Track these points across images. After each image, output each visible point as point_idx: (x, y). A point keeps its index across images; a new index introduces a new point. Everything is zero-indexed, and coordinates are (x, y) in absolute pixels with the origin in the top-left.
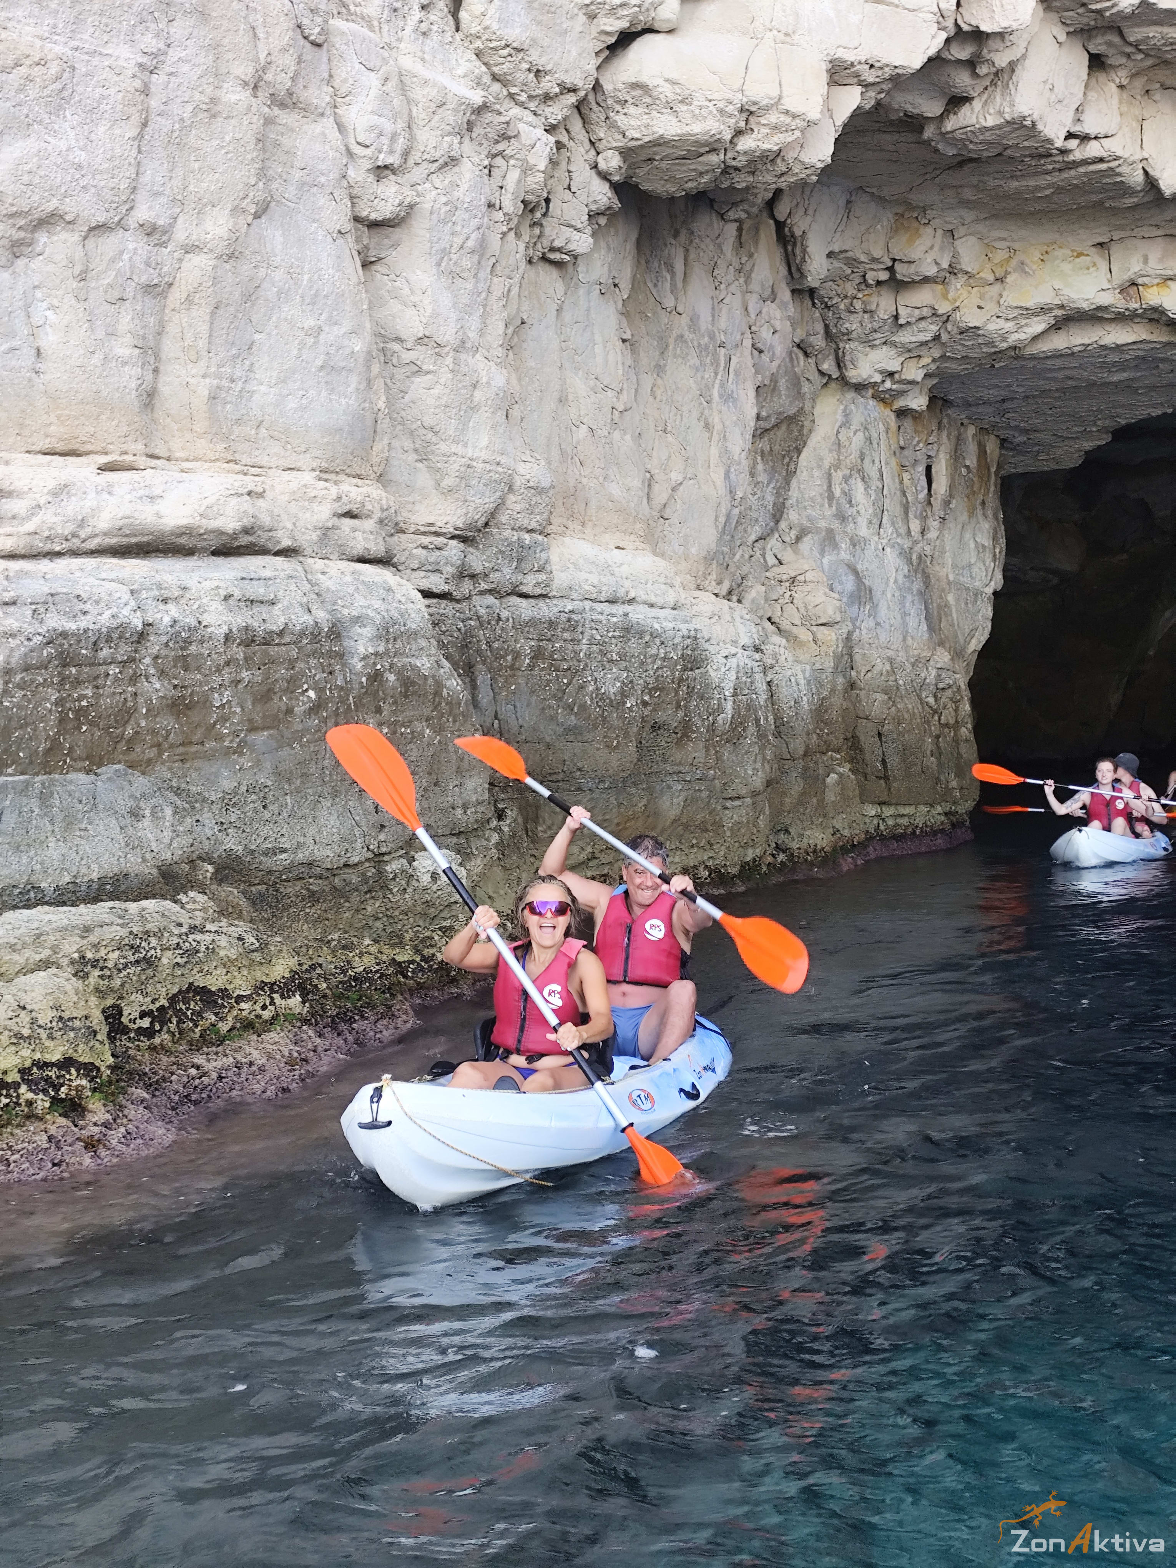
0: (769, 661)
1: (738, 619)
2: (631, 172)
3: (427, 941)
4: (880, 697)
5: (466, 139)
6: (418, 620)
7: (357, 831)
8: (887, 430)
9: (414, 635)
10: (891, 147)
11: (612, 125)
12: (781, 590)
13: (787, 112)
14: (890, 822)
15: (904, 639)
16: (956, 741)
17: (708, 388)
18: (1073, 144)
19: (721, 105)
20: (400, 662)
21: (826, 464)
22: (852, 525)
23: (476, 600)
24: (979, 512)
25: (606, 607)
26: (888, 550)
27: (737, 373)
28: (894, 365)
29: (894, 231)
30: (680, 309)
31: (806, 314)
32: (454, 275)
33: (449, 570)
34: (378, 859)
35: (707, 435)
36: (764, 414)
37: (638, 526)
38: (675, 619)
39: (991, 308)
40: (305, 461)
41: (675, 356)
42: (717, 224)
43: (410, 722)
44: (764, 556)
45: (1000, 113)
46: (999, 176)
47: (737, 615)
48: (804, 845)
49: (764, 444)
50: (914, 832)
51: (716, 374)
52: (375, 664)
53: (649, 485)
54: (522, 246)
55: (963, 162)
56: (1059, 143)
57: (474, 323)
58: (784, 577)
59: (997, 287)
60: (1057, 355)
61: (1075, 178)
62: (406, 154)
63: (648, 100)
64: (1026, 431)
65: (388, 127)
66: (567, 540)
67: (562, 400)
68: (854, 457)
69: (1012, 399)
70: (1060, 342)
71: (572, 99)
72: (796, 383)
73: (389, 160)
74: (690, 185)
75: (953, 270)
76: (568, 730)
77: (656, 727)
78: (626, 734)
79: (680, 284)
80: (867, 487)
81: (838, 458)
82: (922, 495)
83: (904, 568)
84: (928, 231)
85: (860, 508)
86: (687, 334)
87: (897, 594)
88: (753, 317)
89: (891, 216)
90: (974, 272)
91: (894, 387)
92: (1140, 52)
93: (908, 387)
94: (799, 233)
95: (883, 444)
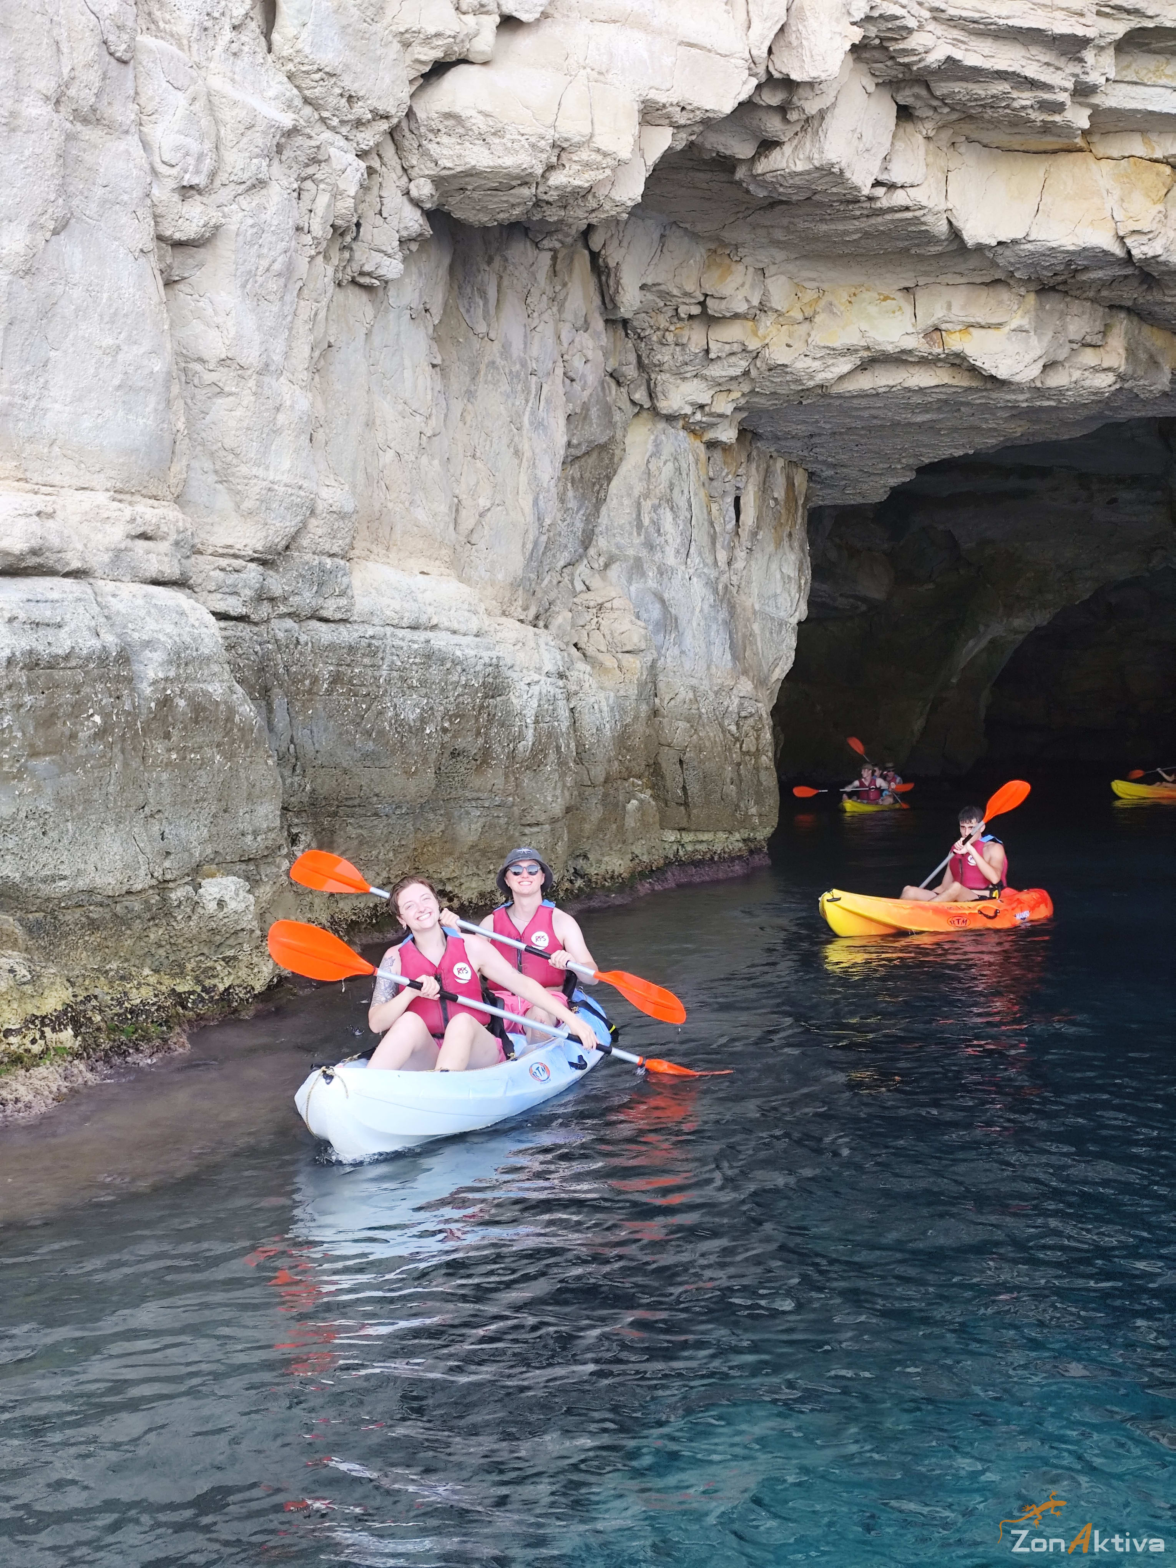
0: (573, 688)
1: (543, 646)
2: (443, 200)
3: (210, 972)
4: (682, 725)
5: (276, 162)
6: (211, 645)
7: (141, 858)
8: (697, 461)
9: (207, 660)
10: (705, 186)
11: (425, 154)
12: (587, 617)
13: (598, 151)
14: (690, 848)
15: (709, 668)
16: (757, 768)
17: (519, 416)
18: (880, 191)
19: (533, 140)
20: (190, 687)
21: (636, 493)
22: (659, 555)
23: (275, 623)
24: (786, 543)
25: (408, 634)
26: (695, 579)
27: (548, 401)
28: (704, 398)
29: (708, 266)
30: (492, 335)
31: (619, 344)
32: (259, 298)
33: (248, 593)
34: (163, 886)
35: (516, 461)
36: (575, 441)
37: (444, 552)
38: (477, 647)
39: (799, 347)
40: (99, 481)
41: (486, 382)
42: (531, 252)
43: (201, 748)
44: (572, 582)
45: (810, 159)
46: (810, 218)
47: (542, 642)
48: (602, 871)
49: (574, 471)
50: (712, 858)
51: (527, 401)
52: (165, 689)
53: (457, 511)
54: (330, 271)
55: (773, 204)
56: (866, 191)
57: (278, 346)
58: (592, 604)
59: (806, 326)
60: (863, 395)
61: (882, 224)
62: (213, 175)
63: (461, 131)
64: (834, 466)
65: (195, 147)
66: (370, 565)
67: (369, 424)
68: (663, 487)
69: (820, 435)
70: (866, 382)
71: (384, 126)
72: (607, 412)
73: (195, 181)
74: (502, 216)
75: (763, 308)
76: (366, 756)
77: (454, 754)
78: (425, 761)
79: (492, 311)
80: (676, 517)
81: (648, 488)
82: (730, 526)
83: (710, 598)
84: (740, 269)
85: (668, 537)
86: (499, 360)
87: (702, 623)
88: (565, 346)
89: (704, 252)
90: (784, 311)
91: (704, 419)
92: (947, 106)
93: (718, 420)
94: (612, 264)
95: (693, 475)
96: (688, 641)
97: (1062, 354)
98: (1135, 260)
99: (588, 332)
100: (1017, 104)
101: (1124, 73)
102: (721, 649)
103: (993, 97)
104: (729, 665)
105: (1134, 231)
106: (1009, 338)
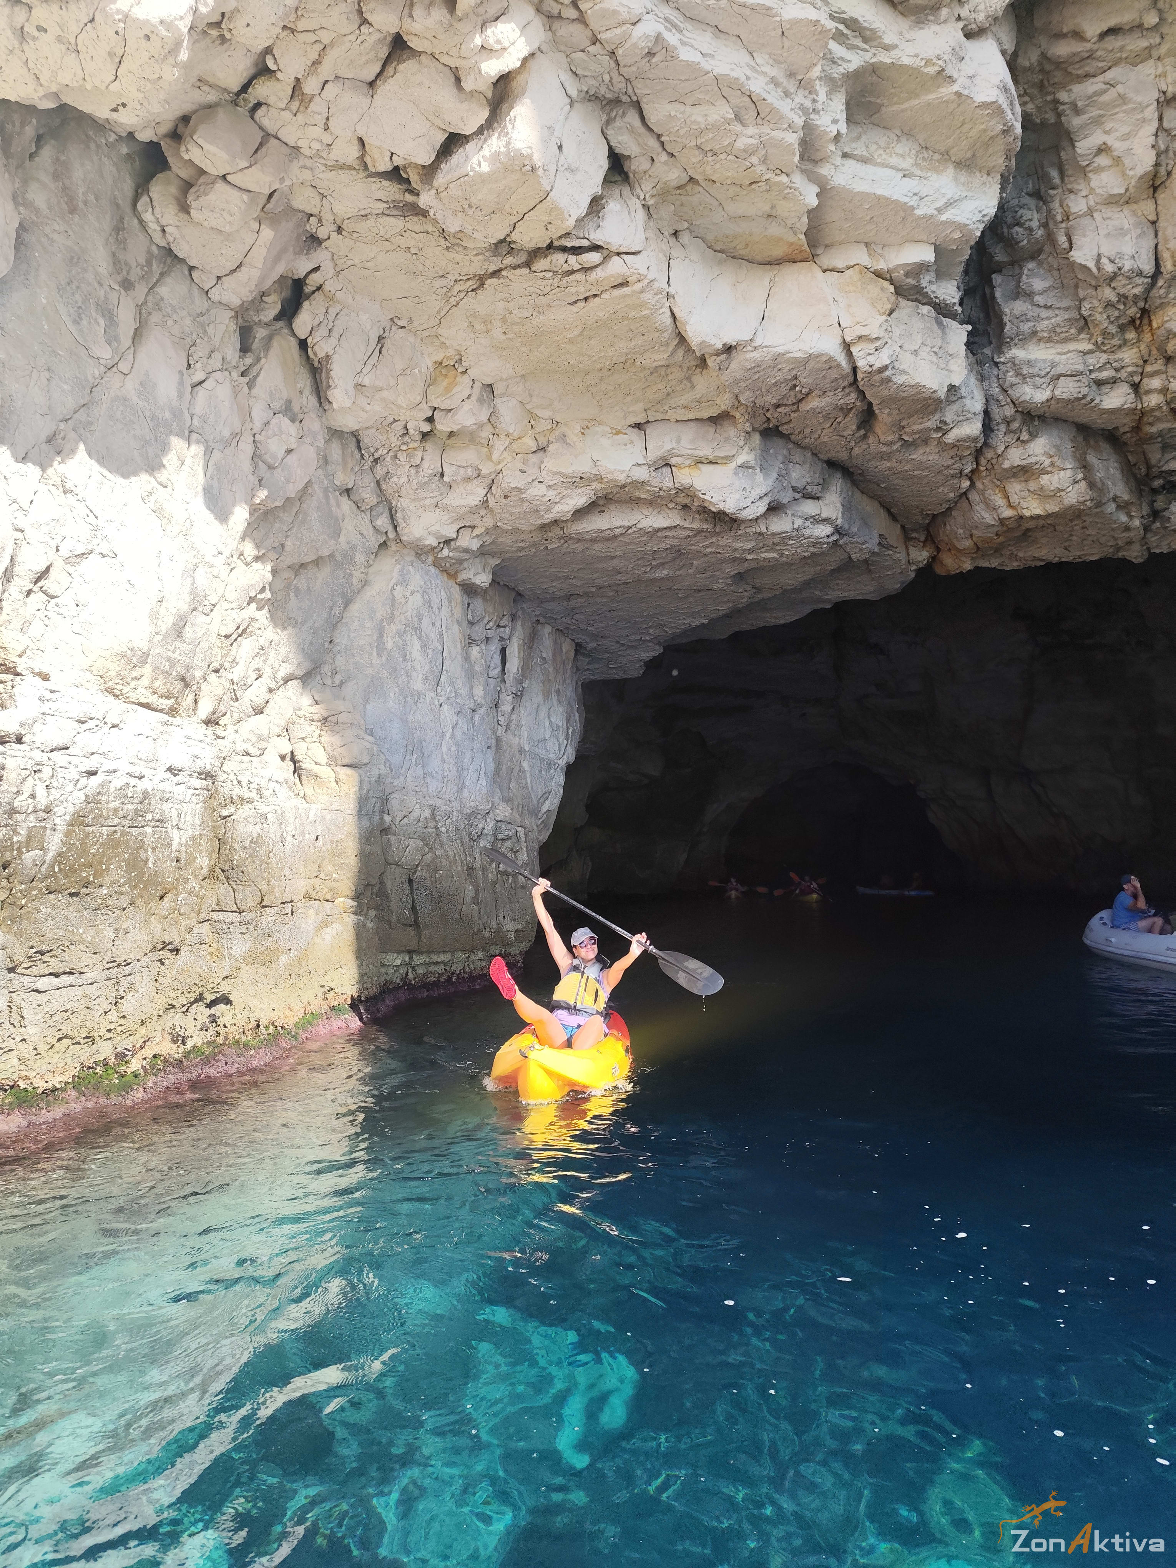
4: (414, 843)
8: (451, 601)
12: (310, 729)
14: (421, 971)
15: (460, 791)
16: (514, 887)
18: (595, 258)
21: (379, 616)
22: (404, 678)
24: (554, 698)
26: (445, 707)
27: (221, 470)
28: (449, 531)
29: (433, 378)
30: (123, 368)
31: (352, 462)
42: (198, 299)
45: (496, 156)
50: (449, 979)
58: (318, 717)
59: (540, 455)
60: (602, 539)
61: (601, 309)
64: (594, 636)
68: (410, 615)
69: (575, 595)
70: (603, 522)
75: (495, 430)
79: (125, 340)
80: (424, 646)
81: (392, 613)
82: (496, 672)
83: (463, 726)
84: (466, 380)
85: (415, 663)
86: (135, 399)
87: (453, 748)
88: (258, 425)
89: (430, 364)
90: (516, 435)
91: (451, 554)
92: (664, 149)
93: (465, 556)
94: (321, 354)
95: (445, 611)
96: (434, 764)
97: (786, 497)
98: (859, 378)
99: (293, 421)
100: (741, 143)
101: (854, 145)
102: (476, 775)
103: (715, 127)
104: (484, 791)
105: (860, 337)
106: (736, 474)
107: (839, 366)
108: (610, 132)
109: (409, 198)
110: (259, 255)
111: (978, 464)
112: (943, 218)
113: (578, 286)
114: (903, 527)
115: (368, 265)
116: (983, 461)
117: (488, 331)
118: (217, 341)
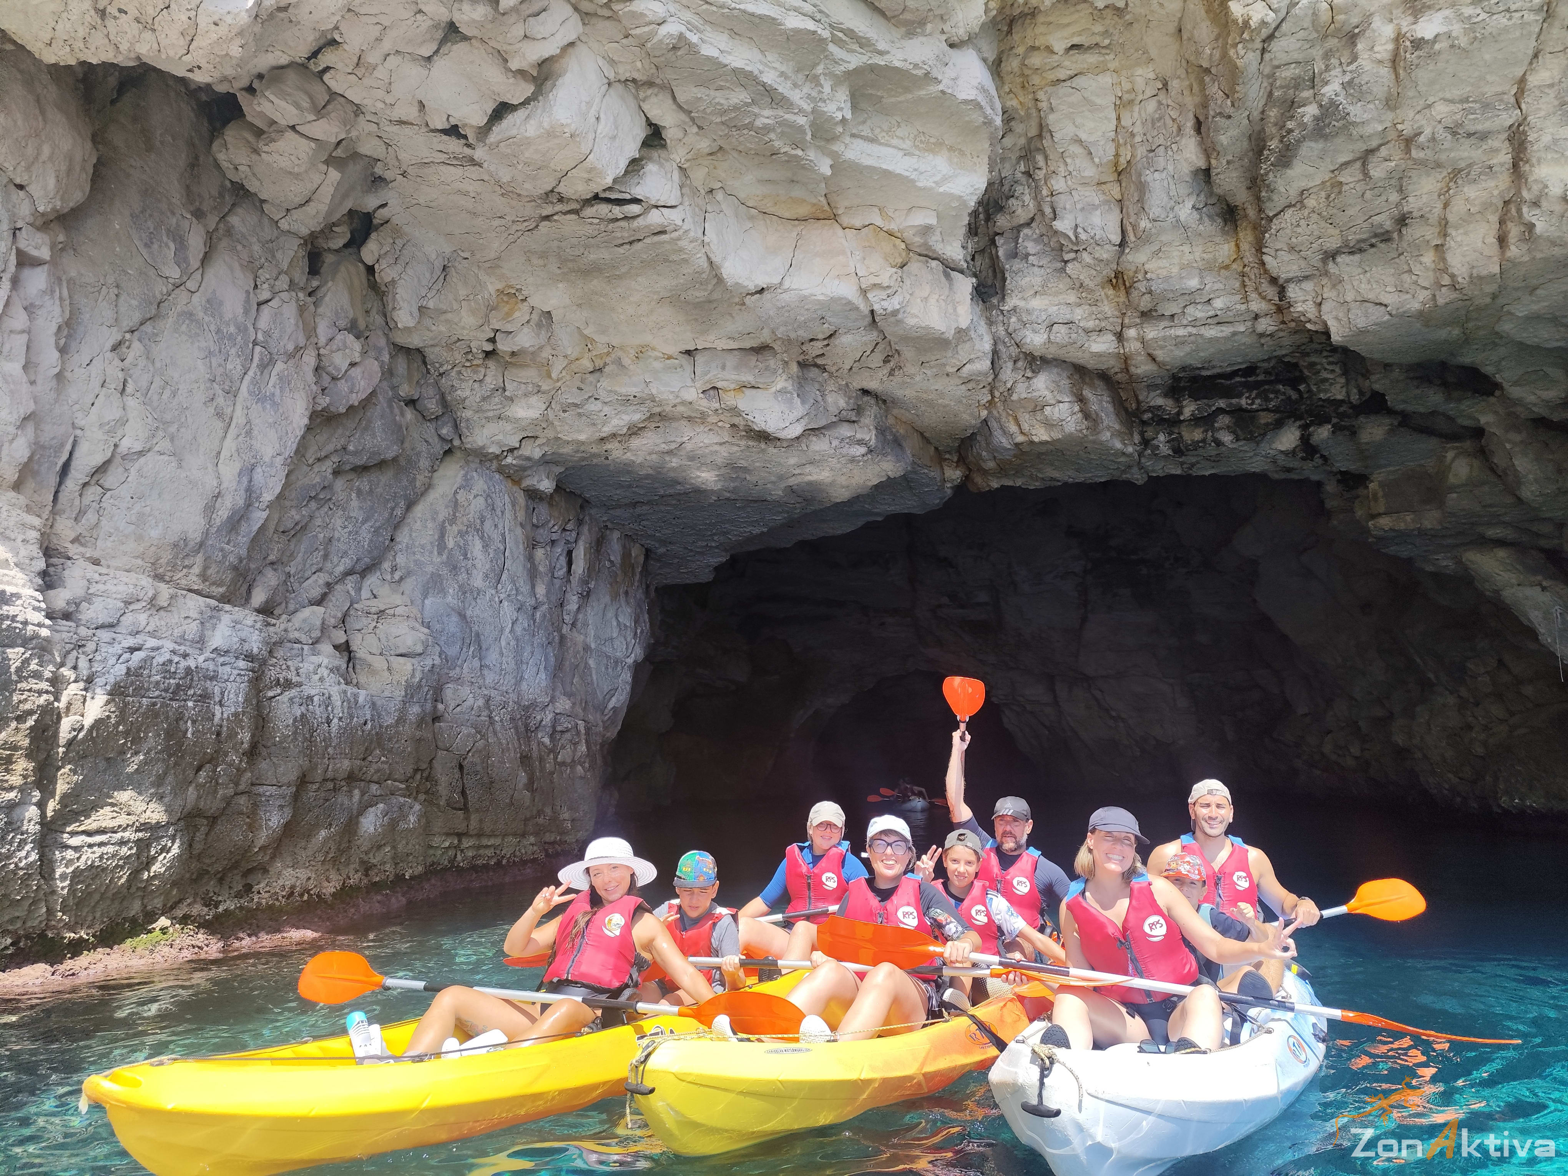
4: (467, 730)
8: (515, 504)
12: (365, 621)
14: (470, 854)
16: (572, 778)
17: (230, 379)
18: (636, 208)
21: (441, 517)
22: (464, 576)
24: (622, 598)
26: (505, 603)
27: (283, 379)
28: (513, 441)
29: (495, 304)
30: (191, 286)
31: (416, 374)
35: (219, 424)
39: (589, 390)
41: (173, 329)
44: (357, 590)
45: (540, 123)
50: (498, 863)
51: (244, 368)
58: (373, 610)
59: (598, 376)
61: (645, 252)
64: (663, 542)
68: (473, 517)
69: (640, 504)
75: (554, 352)
79: (194, 262)
80: (486, 546)
81: (454, 515)
82: (561, 573)
83: (523, 622)
84: (525, 307)
85: (476, 562)
86: (201, 314)
87: (513, 643)
88: (322, 341)
89: (493, 293)
90: (573, 357)
91: (514, 462)
92: (694, 123)
93: (529, 464)
94: (388, 279)
95: (508, 514)
96: (492, 657)
97: (823, 421)
98: (877, 319)
99: (358, 337)
100: (759, 123)
101: (861, 128)
102: (535, 669)
103: (736, 108)
104: (544, 684)
105: (875, 285)
106: (776, 398)
107: (857, 309)
108: (645, 107)
109: (468, 151)
110: (327, 192)
111: (993, 397)
112: (941, 190)
113: (623, 231)
114: (936, 449)
115: (432, 204)
116: (997, 394)
117: (545, 266)
118: (285, 266)
